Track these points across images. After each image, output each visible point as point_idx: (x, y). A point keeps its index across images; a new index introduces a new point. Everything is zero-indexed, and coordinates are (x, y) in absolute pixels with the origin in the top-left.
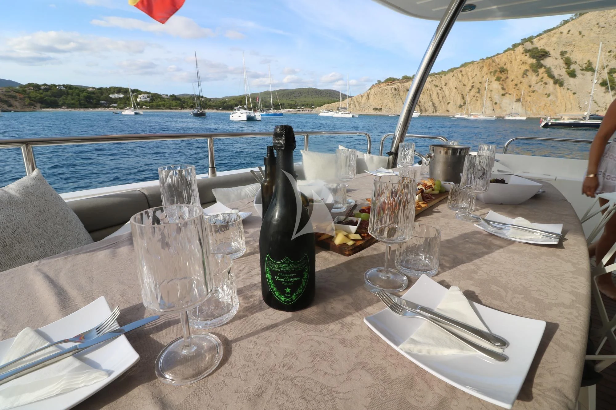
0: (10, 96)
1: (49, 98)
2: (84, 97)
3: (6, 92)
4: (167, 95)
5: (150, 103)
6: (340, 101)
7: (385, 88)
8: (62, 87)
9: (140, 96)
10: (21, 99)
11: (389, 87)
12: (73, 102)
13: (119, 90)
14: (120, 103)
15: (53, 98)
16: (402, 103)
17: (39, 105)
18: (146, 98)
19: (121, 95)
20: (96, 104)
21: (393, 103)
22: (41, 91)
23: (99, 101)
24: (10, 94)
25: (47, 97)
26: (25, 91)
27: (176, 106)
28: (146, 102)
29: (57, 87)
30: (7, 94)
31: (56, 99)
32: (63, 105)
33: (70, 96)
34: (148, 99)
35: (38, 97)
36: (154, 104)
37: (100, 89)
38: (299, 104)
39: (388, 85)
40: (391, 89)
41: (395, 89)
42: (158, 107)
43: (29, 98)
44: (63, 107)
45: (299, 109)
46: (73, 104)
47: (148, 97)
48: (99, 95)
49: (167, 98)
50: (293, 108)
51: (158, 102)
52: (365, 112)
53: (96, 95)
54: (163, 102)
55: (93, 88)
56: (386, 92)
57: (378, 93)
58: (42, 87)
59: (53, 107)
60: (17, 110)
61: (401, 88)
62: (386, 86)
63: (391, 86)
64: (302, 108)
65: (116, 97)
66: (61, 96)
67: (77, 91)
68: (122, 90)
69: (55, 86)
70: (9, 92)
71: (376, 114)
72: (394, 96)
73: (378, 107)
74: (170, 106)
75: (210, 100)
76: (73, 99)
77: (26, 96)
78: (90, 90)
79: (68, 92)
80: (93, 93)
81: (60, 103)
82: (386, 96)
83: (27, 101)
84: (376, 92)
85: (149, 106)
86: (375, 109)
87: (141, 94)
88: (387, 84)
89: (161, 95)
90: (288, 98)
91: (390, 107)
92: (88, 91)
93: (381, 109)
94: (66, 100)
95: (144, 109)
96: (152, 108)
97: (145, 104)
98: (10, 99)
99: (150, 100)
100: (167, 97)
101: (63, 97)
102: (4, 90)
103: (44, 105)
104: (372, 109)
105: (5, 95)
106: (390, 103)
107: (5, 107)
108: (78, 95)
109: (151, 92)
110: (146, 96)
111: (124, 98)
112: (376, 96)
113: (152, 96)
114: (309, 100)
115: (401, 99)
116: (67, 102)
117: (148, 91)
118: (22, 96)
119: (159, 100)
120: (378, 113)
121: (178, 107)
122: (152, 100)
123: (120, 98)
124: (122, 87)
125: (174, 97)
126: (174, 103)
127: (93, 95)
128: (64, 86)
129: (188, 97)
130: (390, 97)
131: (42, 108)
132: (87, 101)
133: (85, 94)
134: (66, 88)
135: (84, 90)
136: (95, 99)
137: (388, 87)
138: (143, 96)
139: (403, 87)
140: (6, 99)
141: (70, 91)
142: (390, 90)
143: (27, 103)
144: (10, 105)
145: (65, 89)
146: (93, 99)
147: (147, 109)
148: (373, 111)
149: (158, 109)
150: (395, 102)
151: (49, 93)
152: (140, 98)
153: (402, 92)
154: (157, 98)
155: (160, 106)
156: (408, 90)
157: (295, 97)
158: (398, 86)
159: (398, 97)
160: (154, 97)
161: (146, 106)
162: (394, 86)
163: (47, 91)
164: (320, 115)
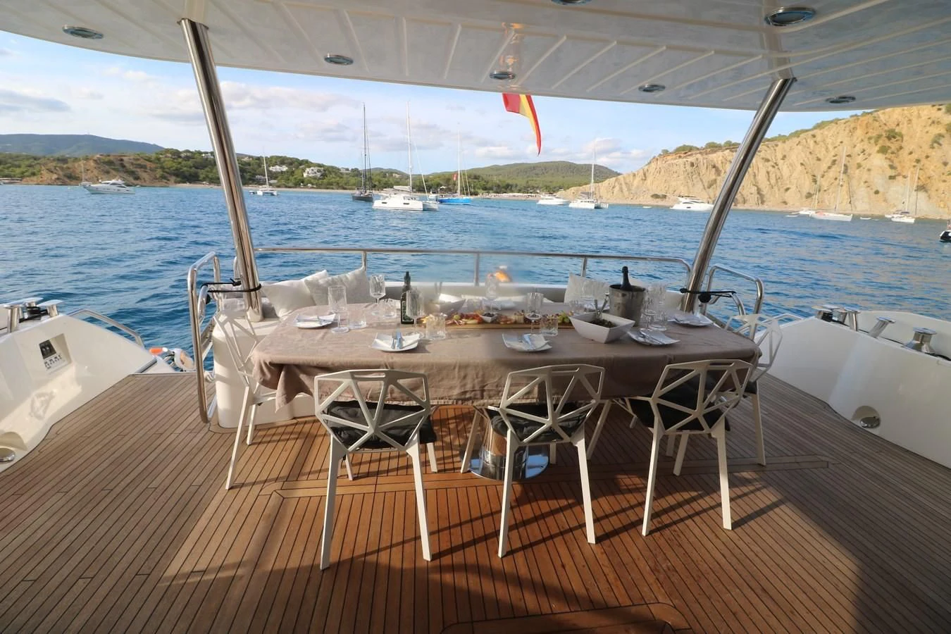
0: (139, 165)
1: (188, 169)
3: (134, 159)
4: (347, 170)
5: (319, 179)
7: (675, 162)
8: (209, 154)
9: (308, 170)
10: (151, 170)
11: (681, 161)
13: (282, 161)
14: (281, 179)
15: (193, 170)
16: (702, 187)
17: (173, 179)
18: (315, 173)
19: (285, 168)
20: (250, 179)
21: (686, 188)
22: (180, 160)
23: (254, 175)
24: (139, 162)
25: (185, 169)
26: (159, 159)
27: (354, 185)
28: (315, 178)
29: (203, 155)
30: (135, 162)
31: (198, 170)
32: (204, 179)
34: (319, 175)
35: (174, 168)
36: (325, 181)
37: (259, 158)
39: (680, 157)
40: (685, 164)
41: (692, 165)
42: (329, 186)
43: (162, 168)
44: (204, 182)
45: (531, 193)
46: (218, 179)
47: (319, 171)
48: (256, 166)
49: (347, 174)
50: (523, 191)
51: (332, 178)
52: (638, 200)
53: (251, 167)
54: (338, 179)
55: (250, 157)
56: (675, 168)
57: (662, 170)
58: (183, 155)
59: (190, 183)
60: (144, 184)
61: (702, 163)
62: (676, 159)
63: (685, 160)
64: (537, 193)
65: (278, 170)
66: (206, 167)
68: (286, 161)
69: (200, 153)
70: (138, 160)
71: (656, 204)
72: (690, 176)
73: (660, 193)
74: (346, 184)
77: (159, 165)
78: (246, 159)
79: (215, 162)
80: (249, 164)
81: (202, 177)
82: (675, 175)
83: (159, 173)
84: (658, 169)
85: (316, 184)
86: (656, 196)
87: (310, 167)
88: (679, 155)
89: (339, 169)
91: (682, 194)
92: (242, 161)
93: (665, 197)
94: (211, 172)
95: (308, 188)
96: (319, 187)
97: (312, 181)
98: (138, 170)
99: (321, 175)
100: (347, 172)
101: (207, 169)
102: (132, 157)
103: (179, 179)
104: (649, 196)
105: (132, 164)
106: (682, 188)
107: (131, 180)
109: (326, 164)
110: (316, 169)
111: (287, 171)
112: (658, 175)
113: (324, 170)
114: (558, 180)
115: (701, 180)
116: (210, 176)
117: (320, 162)
118: (153, 166)
119: (334, 176)
120: (660, 202)
122: (324, 176)
123: (282, 172)
124: (288, 156)
125: (356, 173)
126: (353, 180)
127: (248, 167)
129: (378, 172)
130: (682, 177)
131: (176, 182)
136: (249, 172)
137: (681, 159)
138: (313, 170)
139: (705, 161)
140: (134, 170)
142: (682, 166)
143: (158, 176)
144: (137, 178)
145: (212, 157)
146: (247, 173)
147: (312, 188)
148: (651, 198)
149: (327, 188)
150: (690, 185)
151: (190, 163)
152: (308, 173)
153: (703, 170)
154: (330, 173)
155: (332, 185)
156: (714, 167)
157: (537, 174)
158: (697, 159)
159: (696, 178)
160: (327, 172)
161: (313, 184)
162: (691, 159)
163: (189, 160)
164: (539, 203)
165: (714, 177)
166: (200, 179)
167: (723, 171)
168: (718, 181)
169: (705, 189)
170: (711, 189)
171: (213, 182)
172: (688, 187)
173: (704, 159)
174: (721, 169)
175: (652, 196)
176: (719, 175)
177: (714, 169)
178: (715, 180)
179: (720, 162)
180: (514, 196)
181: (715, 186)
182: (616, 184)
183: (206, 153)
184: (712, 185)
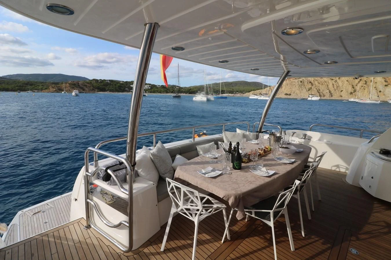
0: (85, 85)
2: (118, 86)
3: (83, 83)
4: (159, 86)
5: (150, 89)
6: (262, 89)
7: (294, 81)
10: (89, 87)
11: (296, 81)
12: (112, 89)
15: (103, 87)
16: (306, 90)
17: (97, 90)
21: (299, 91)
22: (98, 83)
23: (125, 88)
24: (84, 84)
25: (101, 86)
26: (91, 83)
30: (83, 84)
31: (105, 87)
32: (108, 90)
33: (111, 86)
34: (150, 88)
35: (97, 86)
36: (152, 90)
37: (126, 82)
38: (235, 91)
39: (296, 79)
40: (298, 82)
41: (301, 82)
42: (154, 92)
43: (93, 86)
45: (235, 94)
46: (113, 90)
48: (125, 85)
49: (159, 87)
50: (231, 93)
52: (279, 96)
54: (157, 89)
55: (123, 81)
56: (294, 83)
57: (289, 84)
58: (99, 81)
59: (103, 92)
60: (86, 92)
61: (305, 81)
62: (294, 79)
63: (298, 80)
66: (107, 86)
67: (115, 83)
69: (105, 80)
70: (84, 83)
71: (287, 97)
72: (300, 86)
73: (288, 93)
74: (160, 91)
75: (182, 88)
76: (113, 87)
77: (92, 85)
78: (121, 82)
79: (111, 84)
80: (123, 84)
82: (294, 86)
83: (92, 88)
84: (287, 84)
86: (286, 94)
88: (295, 78)
89: (156, 86)
90: (228, 87)
91: (297, 93)
92: (120, 83)
93: (290, 94)
94: (110, 87)
95: (147, 93)
96: (151, 92)
97: (148, 90)
98: (84, 87)
101: (108, 86)
102: (82, 82)
103: (99, 90)
104: (284, 94)
105: (82, 85)
106: (297, 91)
107: (82, 90)
108: (115, 85)
109: (152, 84)
110: (148, 86)
112: (287, 86)
113: (151, 86)
114: (242, 88)
115: (306, 88)
116: (110, 89)
118: (90, 85)
119: (155, 88)
120: (288, 97)
121: (165, 92)
122: (151, 88)
125: (163, 87)
126: (163, 90)
128: (109, 80)
129: (170, 86)
130: (297, 87)
131: (98, 91)
132: (119, 89)
133: (119, 85)
134: (110, 81)
135: (118, 83)
137: (296, 80)
139: (306, 80)
140: (82, 87)
141: (112, 83)
142: (297, 82)
143: (91, 89)
144: (84, 90)
145: (109, 82)
146: (122, 87)
147: (149, 93)
148: (285, 95)
149: (154, 93)
150: (301, 90)
151: (102, 84)
152: (146, 87)
153: (306, 84)
154: (154, 87)
155: (155, 92)
156: (310, 82)
157: (233, 86)
158: (303, 80)
159: (303, 87)
160: (153, 87)
161: (148, 92)
162: (300, 80)
163: (101, 83)
164: (250, 98)
165: (311, 87)
166: (106, 90)
167: (314, 84)
168: (312, 88)
169: (307, 91)
170: (309, 91)
171: (111, 91)
172: (300, 90)
173: (306, 79)
174: (313, 83)
175: (285, 94)
176: (313, 86)
177: (310, 83)
178: (311, 88)
179: (313, 81)
181: (311, 90)
182: (270, 90)
183: (107, 80)
184: (310, 90)
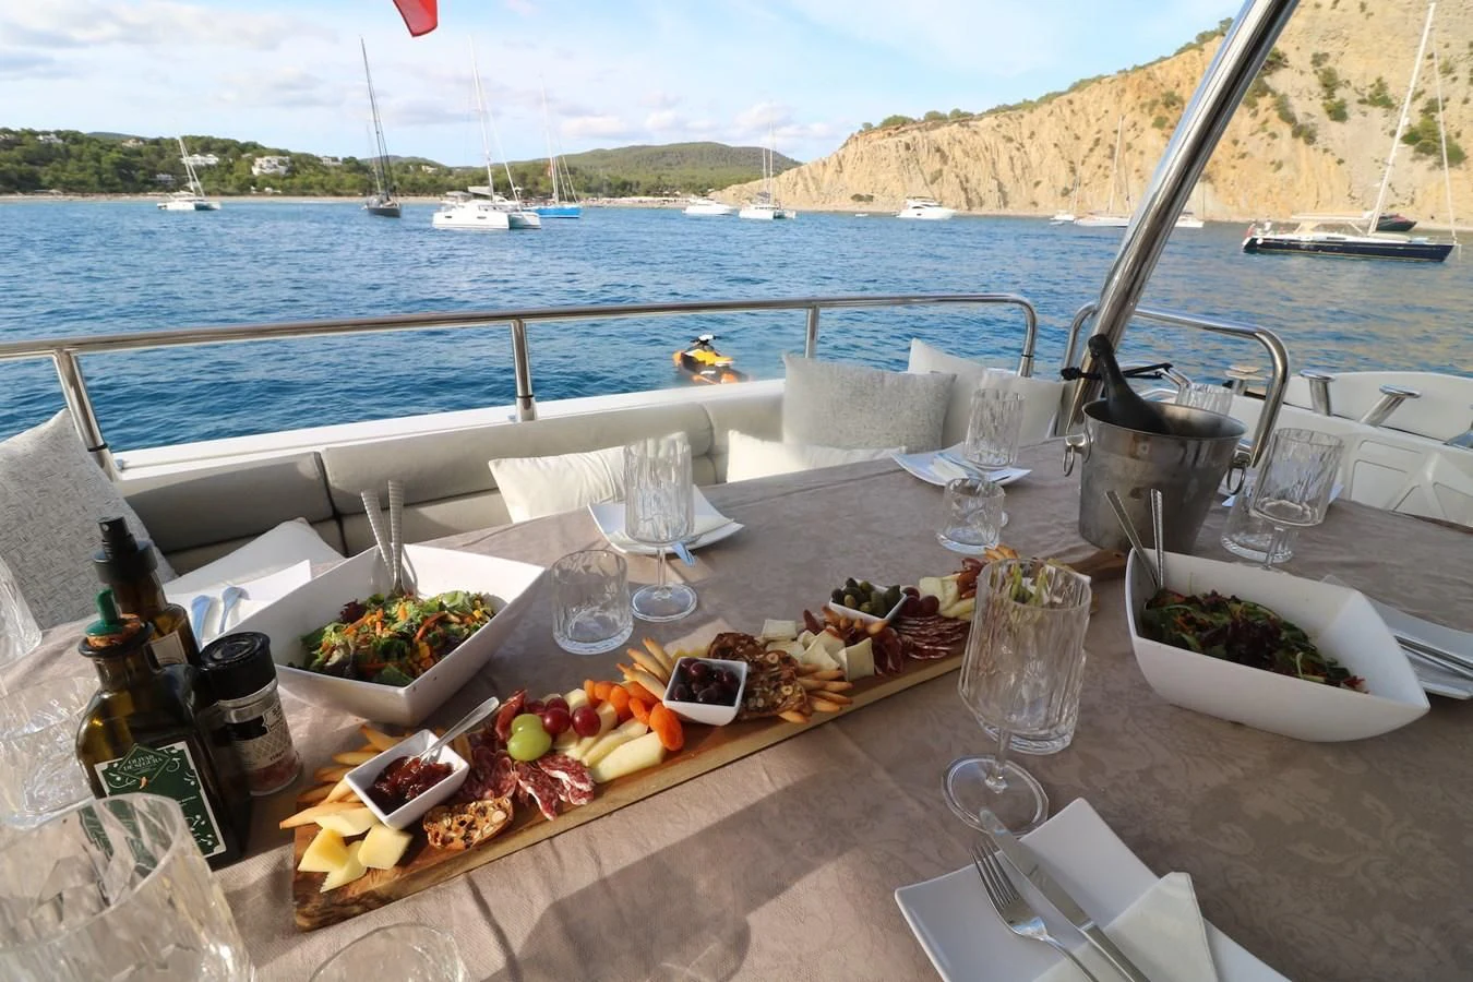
1: (16, 166)
2: (113, 163)
4: (335, 159)
5: (285, 178)
6: (762, 178)
7: (883, 142)
8: (53, 136)
9: (259, 161)
11: (891, 141)
12: (80, 176)
13: (205, 145)
14: (209, 180)
15: (25, 167)
16: (923, 182)
18: (275, 166)
19: (212, 159)
20: (146, 182)
21: (900, 184)
23: (153, 173)
25: (8, 165)
27: (354, 187)
28: (276, 176)
29: (41, 138)
31: (37, 168)
32: (52, 185)
33: (72, 161)
34: (282, 170)
36: (297, 181)
37: (156, 142)
38: (678, 184)
39: (890, 134)
40: (897, 146)
41: (908, 147)
42: (306, 190)
44: (53, 191)
45: (667, 195)
46: (82, 183)
47: (282, 163)
48: (154, 157)
49: (336, 168)
50: (652, 193)
51: (307, 175)
52: (832, 204)
53: (145, 158)
54: (321, 177)
55: (138, 139)
56: (884, 153)
57: (865, 156)
59: (24, 192)
61: (921, 146)
62: (884, 137)
63: (896, 139)
64: (676, 195)
65: (199, 163)
66: (51, 161)
67: (94, 149)
68: (213, 146)
69: (33, 134)
71: (859, 210)
72: (904, 164)
73: (864, 194)
74: (338, 186)
75: (450, 171)
76: (82, 169)
78: (130, 144)
79: (67, 151)
80: (139, 153)
81: (46, 180)
82: (884, 164)
84: (859, 155)
85: (282, 187)
86: (858, 198)
87: (262, 156)
88: (887, 132)
89: (319, 159)
90: (651, 168)
91: (895, 194)
92: (122, 147)
93: (871, 198)
94: (64, 171)
95: (266, 194)
96: (287, 192)
97: (272, 181)
99: (287, 172)
100: (335, 164)
101: (54, 165)
104: (848, 198)
106: (894, 183)
108: (97, 158)
109: (292, 150)
110: (275, 160)
111: (219, 165)
112: (859, 164)
113: (293, 162)
114: (702, 174)
115: (922, 173)
116: (64, 178)
117: (282, 147)
119: (312, 171)
120: (865, 207)
121: (355, 191)
122: (292, 171)
123: (208, 167)
124: (216, 137)
125: (353, 165)
126: (349, 179)
127: (139, 159)
128: (58, 133)
129: (393, 163)
130: (894, 166)
132: (121, 176)
133: (114, 155)
134: (64, 139)
135: (114, 146)
136: (143, 169)
137: (890, 139)
138: (269, 161)
139: (925, 141)
141: (74, 149)
142: (893, 149)
145: (60, 141)
146: (137, 171)
147: (275, 194)
148: (851, 201)
149: (304, 195)
150: (906, 180)
151: (16, 153)
152: (261, 167)
153: (923, 155)
154: (303, 166)
155: (311, 188)
156: (938, 150)
157: (669, 164)
158: (914, 139)
159: (914, 168)
160: (297, 165)
161: (274, 188)
162: (906, 138)
163: (12, 149)
164: (687, 212)
165: (938, 166)
166: (43, 184)
167: (951, 158)
168: (945, 173)
169: (926, 185)
170: (935, 185)
171: (71, 190)
172: (903, 182)
173: (923, 138)
174: (947, 153)
175: (853, 198)
176: (945, 162)
177: (938, 154)
178: (941, 171)
179: (946, 143)
180: (641, 202)
181: (940, 180)
182: (799, 179)
183: (46, 133)
184: (937, 178)
